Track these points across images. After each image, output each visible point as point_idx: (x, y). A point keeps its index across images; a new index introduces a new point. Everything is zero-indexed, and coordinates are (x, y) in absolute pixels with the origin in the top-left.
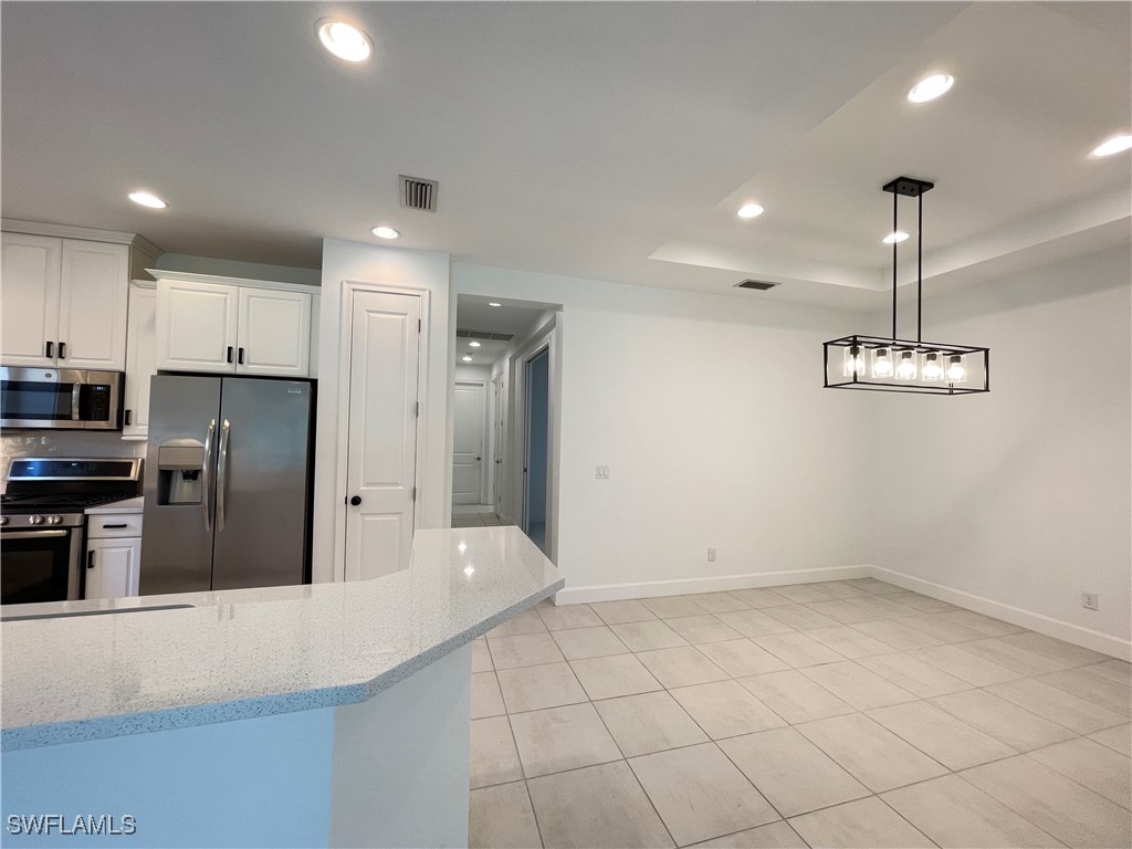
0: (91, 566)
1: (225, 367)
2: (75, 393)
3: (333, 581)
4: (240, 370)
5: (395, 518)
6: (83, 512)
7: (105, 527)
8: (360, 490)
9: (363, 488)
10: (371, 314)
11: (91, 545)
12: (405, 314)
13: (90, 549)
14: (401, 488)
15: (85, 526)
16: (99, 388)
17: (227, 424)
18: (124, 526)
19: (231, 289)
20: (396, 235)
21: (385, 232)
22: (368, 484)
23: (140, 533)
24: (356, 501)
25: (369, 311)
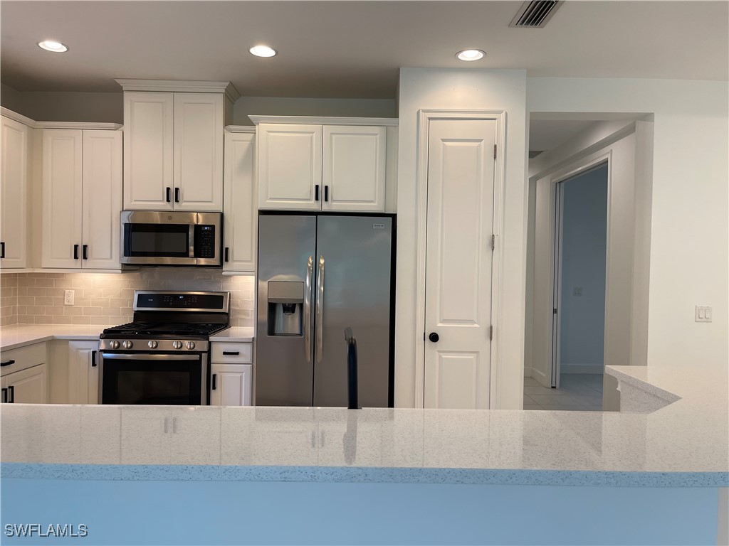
0: (214, 388)
1: (312, 205)
2: (191, 233)
4: (327, 207)
5: (472, 357)
6: (208, 340)
7: (225, 353)
8: (439, 327)
9: (440, 325)
10: (447, 144)
11: (215, 369)
12: (480, 141)
13: (213, 372)
14: (476, 326)
15: (209, 352)
16: (206, 228)
17: (322, 261)
18: (237, 353)
19: (316, 128)
20: (481, 55)
21: (471, 55)
22: (444, 321)
23: (249, 361)
24: (434, 338)
25: (444, 140)
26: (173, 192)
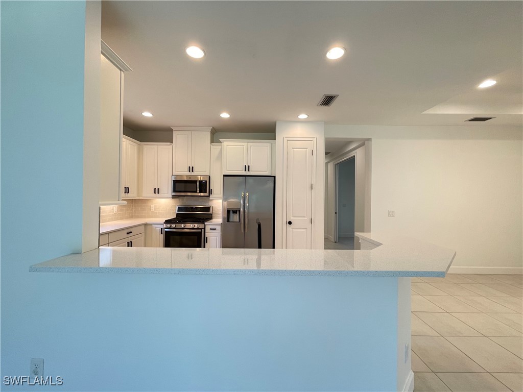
0: (207, 242)
1: (244, 173)
2: (198, 183)
3: (282, 248)
4: (249, 174)
5: (304, 230)
6: (204, 224)
7: (210, 229)
8: (292, 219)
9: (292, 218)
10: (294, 150)
11: (207, 235)
12: (307, 148)
14: (306, 218)
15: (205, 229)
16: (203, 182)
17: (247, 194)
18: (215, 229)
19: (245, 144)
20: (307, 116)
21: (303, 116)
22: (294, 217)
23: (220, 232)
24: (290, 223)
25: (293, 148)
26: (191, 168)
